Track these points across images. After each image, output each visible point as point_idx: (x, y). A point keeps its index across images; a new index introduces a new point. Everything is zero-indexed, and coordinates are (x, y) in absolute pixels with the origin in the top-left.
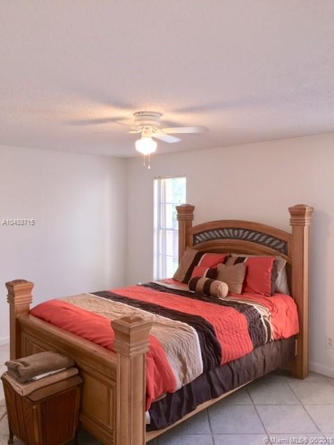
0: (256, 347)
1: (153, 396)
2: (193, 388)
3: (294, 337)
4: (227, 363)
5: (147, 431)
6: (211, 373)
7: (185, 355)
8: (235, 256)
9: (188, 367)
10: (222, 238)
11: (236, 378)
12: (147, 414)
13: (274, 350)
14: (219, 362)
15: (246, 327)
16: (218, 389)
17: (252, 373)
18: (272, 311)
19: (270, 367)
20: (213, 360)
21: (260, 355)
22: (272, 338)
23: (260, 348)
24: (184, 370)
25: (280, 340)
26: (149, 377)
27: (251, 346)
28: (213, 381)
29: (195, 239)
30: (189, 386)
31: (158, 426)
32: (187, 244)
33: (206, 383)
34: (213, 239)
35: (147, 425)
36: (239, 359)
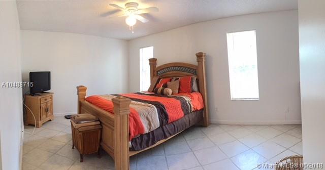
0: (185, 115)
1: (132, 134)
2: (155, 133)
3: (202, 110)
4: (172, 122)
5: (130, 151)
6: (164, 127)
7: (150, 118)
8: (175, 78)
9: (151, 123)
10: (169, 71)
11: (176, 129)
12: (130, 142)
13: (194, 116)
14: (168, 122)
15: (180, 106)
16: (167, 134)
17: (184, 126)
18: (192, 99)
19: (192, 123)
20: (164, 121)
21: (187, 118)
22: (192, 110)
23: (187, 115)
24: (150, 125)
25: (196, 111)
26: (131, 126)
27: (183, 114)
28: (165, 131)
29: (157, 73)
30: (152, 132)
31: (136, 149)
32: (154, 75)
33: (161, 131)
34: (165, 72)
35: (130, 148)
36: (177, 120)
